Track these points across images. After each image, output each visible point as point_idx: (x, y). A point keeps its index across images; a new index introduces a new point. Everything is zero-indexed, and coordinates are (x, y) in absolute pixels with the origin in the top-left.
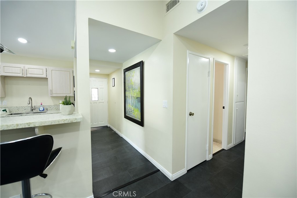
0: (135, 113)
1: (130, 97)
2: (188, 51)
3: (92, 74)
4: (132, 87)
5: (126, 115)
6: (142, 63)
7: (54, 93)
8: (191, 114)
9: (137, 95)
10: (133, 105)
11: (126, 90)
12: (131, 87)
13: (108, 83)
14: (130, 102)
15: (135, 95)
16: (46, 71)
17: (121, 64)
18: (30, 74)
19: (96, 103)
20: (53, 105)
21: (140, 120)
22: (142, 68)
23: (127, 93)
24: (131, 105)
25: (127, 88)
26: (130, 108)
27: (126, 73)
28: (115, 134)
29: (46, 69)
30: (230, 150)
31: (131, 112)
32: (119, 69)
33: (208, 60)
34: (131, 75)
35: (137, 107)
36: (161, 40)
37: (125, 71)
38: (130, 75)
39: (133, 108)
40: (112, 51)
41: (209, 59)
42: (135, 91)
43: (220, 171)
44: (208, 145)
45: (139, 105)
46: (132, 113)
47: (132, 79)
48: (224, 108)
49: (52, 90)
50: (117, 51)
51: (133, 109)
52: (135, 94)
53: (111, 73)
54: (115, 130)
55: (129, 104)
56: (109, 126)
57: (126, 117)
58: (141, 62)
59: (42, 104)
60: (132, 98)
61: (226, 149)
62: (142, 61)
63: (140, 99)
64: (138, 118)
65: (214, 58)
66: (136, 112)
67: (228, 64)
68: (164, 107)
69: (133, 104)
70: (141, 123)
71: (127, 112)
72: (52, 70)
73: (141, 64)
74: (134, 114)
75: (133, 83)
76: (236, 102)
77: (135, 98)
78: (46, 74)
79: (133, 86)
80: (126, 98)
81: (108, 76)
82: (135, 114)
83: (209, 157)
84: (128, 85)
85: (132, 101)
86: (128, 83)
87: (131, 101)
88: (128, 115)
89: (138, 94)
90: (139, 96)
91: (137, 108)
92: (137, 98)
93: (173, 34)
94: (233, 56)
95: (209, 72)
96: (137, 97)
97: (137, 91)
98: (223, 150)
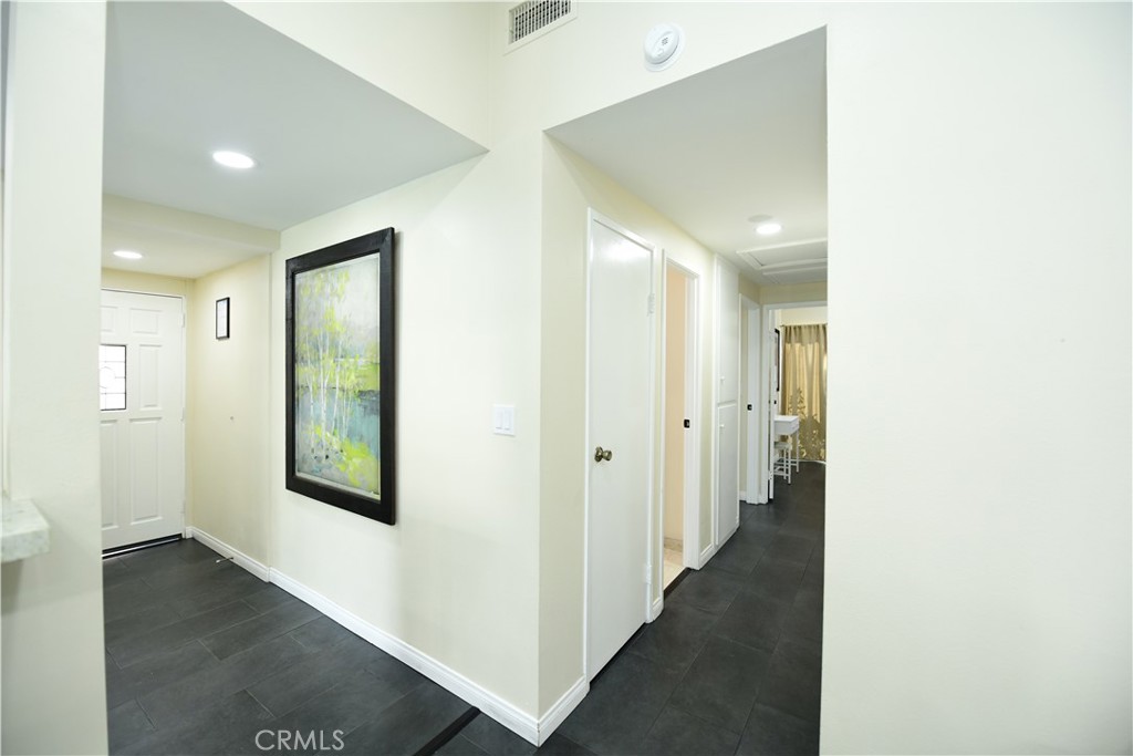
0: (347, 466)
1: (323, 392)
2: (589, 209)
3: (113, 273)
4: (334, 344)
5: (298, 474)
6: (388, 238)
8: (601, 456)
9: (360, 380)
10: (335, 427)
11: (299, 358)
12: (328, 344)
13: (191, 320)
14: (323, 417)
15: (351, 381)
17: (274, 236)
19: (115, 421)
21: (378, 497)
22: (389, 260)
23: (302, 373)
24: (328, 429)
25: (302, 347)
26: (320, 444)
27: (298, 276)
28: (232, 569)
30: (708, 566)
31: (324, 460)
32: (259, 258)
33: (649, 253)
34: (328, 290)
35: (362, 436)
36: (488, 151)
37: (292, 266)
38: (322, 288)
39: (335, 440)
40: (232, 160)
41: (652, 252)
42: (352, 360)
43: (696, 655)
44: (649, 566)
45: (372, 426)
46: (330, 467)
47: (332, 308)
48: (686, 423)
50: (259, 165)
51: (336, 447)
52: (353, 377)
53: (212, 275)
54: (228, 550)
55: (318, 421)
56: (189, 536)
57: (295, 484)
58: (382, 233)
60: (333, 395)
61: (696, 566)
62: (393, 229)
63: (377, 399)
64: (367, 484)
65: (663, 251)
66: (356, 461)
67: (697, 276)
68: (499, 431)
69: (338, 421)
70: (383, 509)
71: (304, 461)
73: (384, 244)
74: (342, 468)
75: (338, 328)
76: (719, 405)
77: (351, 394)
79: (341, 340)
80: (299, 394)
81: (189, 285)
82: (351, 468)
83: (652, 609)
84: (310, 335)
85: (330, 407)
86: (310, 326)
87: (324, 407)
88: (312, 473)
89: (365, 376)
90: (374, 383)
91: (361, 439)
92: (362, 394)
93: (541, 134)
94: (710, 251)
95: (651, 299)
96: (362, 388)
97: (362, 361)
98: (688, 571)
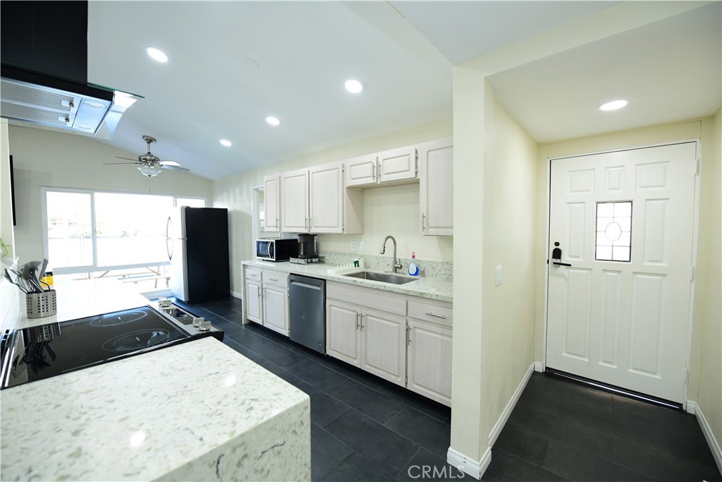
7: (431, 225)
16: (416, 158)
18: (386, 174)
19: (619, 271)
20: (441, 261)
29: (416, 152)
49: (428, 215)
59: (414, 257)
72: (428, 151)
78: (416, 167)
